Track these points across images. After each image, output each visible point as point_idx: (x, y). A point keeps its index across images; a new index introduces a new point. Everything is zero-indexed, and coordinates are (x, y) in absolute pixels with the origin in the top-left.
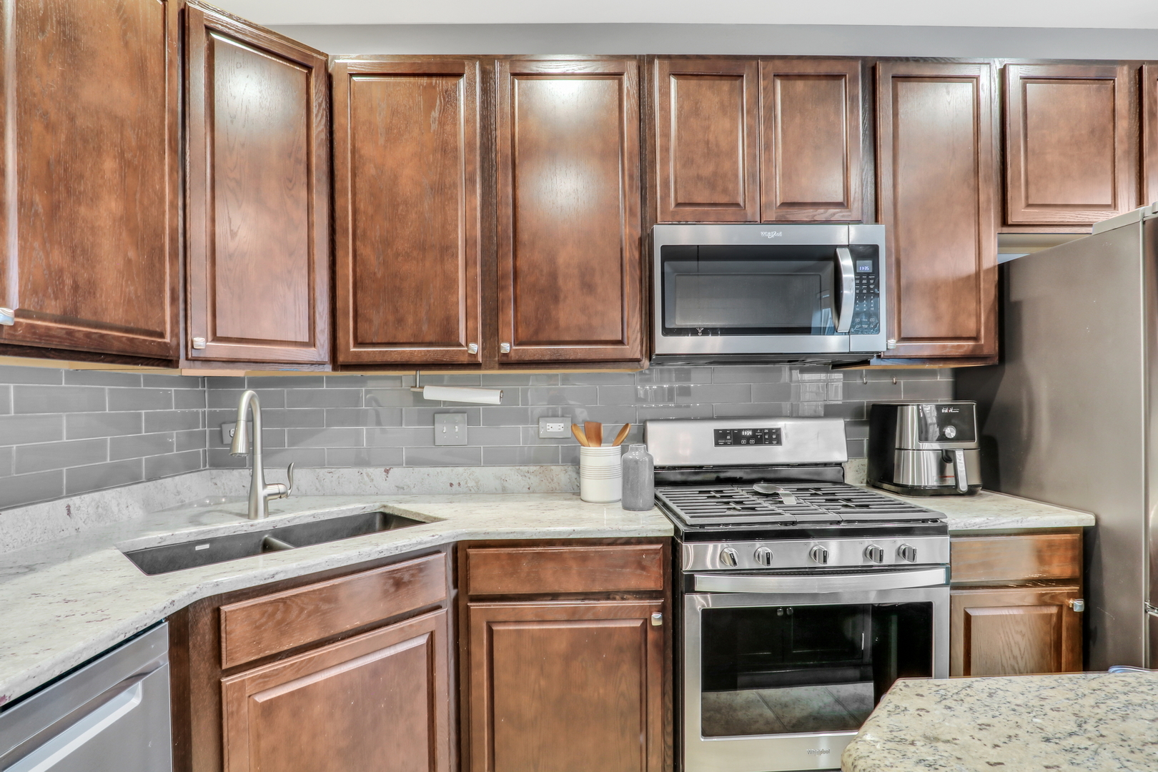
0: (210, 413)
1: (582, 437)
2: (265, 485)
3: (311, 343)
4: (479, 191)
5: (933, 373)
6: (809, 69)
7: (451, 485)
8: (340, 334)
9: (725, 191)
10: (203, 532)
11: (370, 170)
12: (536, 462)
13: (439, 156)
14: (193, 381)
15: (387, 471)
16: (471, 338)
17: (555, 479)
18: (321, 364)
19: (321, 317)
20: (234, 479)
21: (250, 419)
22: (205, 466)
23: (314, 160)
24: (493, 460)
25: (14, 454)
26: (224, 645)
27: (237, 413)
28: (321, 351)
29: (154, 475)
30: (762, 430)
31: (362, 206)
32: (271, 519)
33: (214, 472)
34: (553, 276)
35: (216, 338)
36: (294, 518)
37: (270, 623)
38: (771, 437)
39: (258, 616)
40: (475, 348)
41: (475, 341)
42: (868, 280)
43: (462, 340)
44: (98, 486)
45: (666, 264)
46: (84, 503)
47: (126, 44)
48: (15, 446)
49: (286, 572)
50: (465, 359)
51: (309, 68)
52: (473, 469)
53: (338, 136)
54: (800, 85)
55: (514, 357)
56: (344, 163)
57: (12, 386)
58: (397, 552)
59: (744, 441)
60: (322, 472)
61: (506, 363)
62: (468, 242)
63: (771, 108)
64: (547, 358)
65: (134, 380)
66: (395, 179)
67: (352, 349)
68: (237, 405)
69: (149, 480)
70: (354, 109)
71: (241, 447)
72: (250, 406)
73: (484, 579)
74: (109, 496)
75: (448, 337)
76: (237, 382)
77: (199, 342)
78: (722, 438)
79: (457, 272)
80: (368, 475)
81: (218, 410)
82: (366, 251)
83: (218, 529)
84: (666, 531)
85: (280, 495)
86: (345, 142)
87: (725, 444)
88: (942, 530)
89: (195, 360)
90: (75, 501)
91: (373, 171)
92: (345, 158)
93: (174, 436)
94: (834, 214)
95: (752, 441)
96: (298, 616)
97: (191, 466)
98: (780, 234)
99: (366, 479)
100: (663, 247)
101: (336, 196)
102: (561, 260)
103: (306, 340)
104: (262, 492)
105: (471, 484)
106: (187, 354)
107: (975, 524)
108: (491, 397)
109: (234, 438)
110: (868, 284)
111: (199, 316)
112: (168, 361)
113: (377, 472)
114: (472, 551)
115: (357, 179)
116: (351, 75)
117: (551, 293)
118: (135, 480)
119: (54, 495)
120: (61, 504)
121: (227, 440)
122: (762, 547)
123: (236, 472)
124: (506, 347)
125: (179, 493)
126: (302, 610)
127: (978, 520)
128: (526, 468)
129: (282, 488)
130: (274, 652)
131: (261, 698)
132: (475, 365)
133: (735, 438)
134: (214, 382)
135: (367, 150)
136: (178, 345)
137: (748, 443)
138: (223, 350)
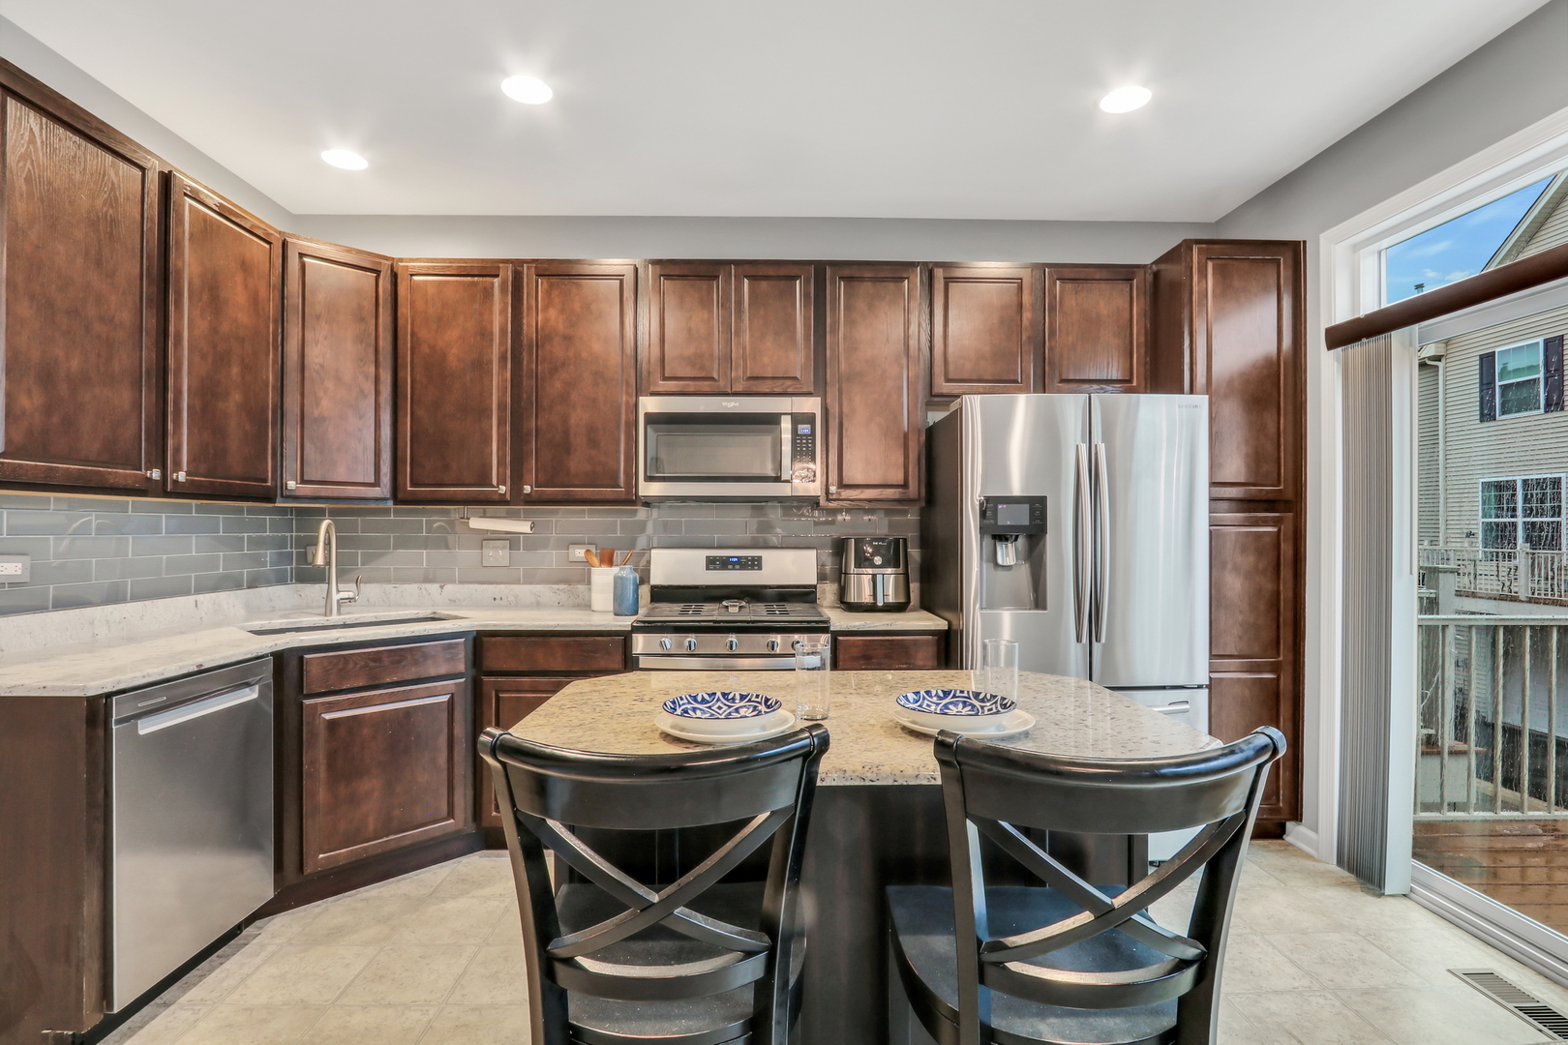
0: (296, 536)
1: (596, 561)
2: (338, 591)
3: (377, 483)
4: (509, 366)
5: (905, 512)
6: (771, 272)
7: (495, 599)
8: (400, 478)
9: (702, 368)
10: (291, 623)
11: (425, 349)
12: (568, 582)
13: (478, 339)
14: (283, 511)
15: (442, 587)
16: (502, 481)
17: (581, 596)
18: (384, 499)
19: (385, 464)
20: (315, 591)
21: (328, 544)
22: (291, 581)
23: (381, 343)
24: (530, 579)
25: (164, 562)
26: (305, 679)
27: (317, 537)
28: (384, 490)
29: (253, 584)
30: (746, 557)
31: (418, 377)
32: (341, 617)
33: (300, 586)
34: (566, 433)
35: (303, 481)
36: (360, 618)
37: (335, 670)
38: (755, 564)
39: (326, 664)
40: (503, 489)
41: (504, 484)
42: (807, 440)
43: (495, 482)
44: (215, 589)
45: (648, 427)
46: (205, 599)
47: (246, 286)
48: (165, 556)
49: (345, 637)
50: (496, 498)
51: (378, 272)
52: (513, 586)
53: (401, 322)
54: (764, 284)
55: (535, 496)
56: (405, 344)
57: (164, 515)
58: (426, 633)
59: (730, 567)
60: (389, 587)
61: (530, 501)
62: (502, 407)
63: (739, 303)
64: (559, 497)
65: (240, 511)
66: (444, 356)
67: (409, 489)
68: (318, 530)
69: (249, 588)
70: (412, 303)
71: (320, 561)
72: (327, 531)
73: (494, 660)
74: (223, 597)
75: (484, 479)
76: (321, 512)
77: (291, 484)
78: (712, 563)
79: (491, 429)
80: (426, 590)
81: (302, 534)
82: (421, 413)
83: (301, 622)
84: (625, 626)
85: (350, 599)
86: (406, 328)
87: (715, 569)
88: (825, 630)
89: (288, 497)
90: (200, 597)
91: (427, 350)
92: (406, 340)
93: (269, 554)
94: (789, 387)
95: (737, 567)
96: (353, 668)
97: (281, 580)
98: (737, 404)
99: (424, 592)
100: (646, 414)
101: (399, 369)
102: (573, 421)
103: (373, 481)
104: (335, 597)
105: (511, 599)
106: (282, 493)
107: (855, 626)
108: (523, 527)
109: (314, 556)
110: (807, 443)
111: (291, 465)
112: (268, 497)
113: (434, 588)
114: (485, 639)
115: (415, 356)
116: (412, 275)
117: (565, 447)
118: (238, 586)
119: (186, 593)
120: (191, 599)
121: (310, 559)
122: (692, 638)
123: (317, 586)
124: (527, 489)
125: (271, 600)
126: (356, 664)
127: (857, 623)
128: (556, 586)
129: (351, 595)
130: (337, 689)
131: (328, 716)
132: (505, 502)
133: (724, 564)
134: (300, 512)
135: (423, 334)
136: (276, 486)
137: (734, 569)
138: (308, 489)
